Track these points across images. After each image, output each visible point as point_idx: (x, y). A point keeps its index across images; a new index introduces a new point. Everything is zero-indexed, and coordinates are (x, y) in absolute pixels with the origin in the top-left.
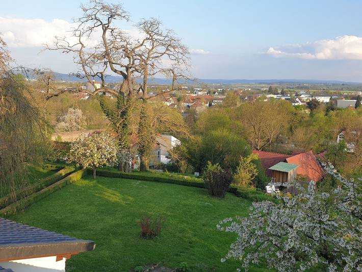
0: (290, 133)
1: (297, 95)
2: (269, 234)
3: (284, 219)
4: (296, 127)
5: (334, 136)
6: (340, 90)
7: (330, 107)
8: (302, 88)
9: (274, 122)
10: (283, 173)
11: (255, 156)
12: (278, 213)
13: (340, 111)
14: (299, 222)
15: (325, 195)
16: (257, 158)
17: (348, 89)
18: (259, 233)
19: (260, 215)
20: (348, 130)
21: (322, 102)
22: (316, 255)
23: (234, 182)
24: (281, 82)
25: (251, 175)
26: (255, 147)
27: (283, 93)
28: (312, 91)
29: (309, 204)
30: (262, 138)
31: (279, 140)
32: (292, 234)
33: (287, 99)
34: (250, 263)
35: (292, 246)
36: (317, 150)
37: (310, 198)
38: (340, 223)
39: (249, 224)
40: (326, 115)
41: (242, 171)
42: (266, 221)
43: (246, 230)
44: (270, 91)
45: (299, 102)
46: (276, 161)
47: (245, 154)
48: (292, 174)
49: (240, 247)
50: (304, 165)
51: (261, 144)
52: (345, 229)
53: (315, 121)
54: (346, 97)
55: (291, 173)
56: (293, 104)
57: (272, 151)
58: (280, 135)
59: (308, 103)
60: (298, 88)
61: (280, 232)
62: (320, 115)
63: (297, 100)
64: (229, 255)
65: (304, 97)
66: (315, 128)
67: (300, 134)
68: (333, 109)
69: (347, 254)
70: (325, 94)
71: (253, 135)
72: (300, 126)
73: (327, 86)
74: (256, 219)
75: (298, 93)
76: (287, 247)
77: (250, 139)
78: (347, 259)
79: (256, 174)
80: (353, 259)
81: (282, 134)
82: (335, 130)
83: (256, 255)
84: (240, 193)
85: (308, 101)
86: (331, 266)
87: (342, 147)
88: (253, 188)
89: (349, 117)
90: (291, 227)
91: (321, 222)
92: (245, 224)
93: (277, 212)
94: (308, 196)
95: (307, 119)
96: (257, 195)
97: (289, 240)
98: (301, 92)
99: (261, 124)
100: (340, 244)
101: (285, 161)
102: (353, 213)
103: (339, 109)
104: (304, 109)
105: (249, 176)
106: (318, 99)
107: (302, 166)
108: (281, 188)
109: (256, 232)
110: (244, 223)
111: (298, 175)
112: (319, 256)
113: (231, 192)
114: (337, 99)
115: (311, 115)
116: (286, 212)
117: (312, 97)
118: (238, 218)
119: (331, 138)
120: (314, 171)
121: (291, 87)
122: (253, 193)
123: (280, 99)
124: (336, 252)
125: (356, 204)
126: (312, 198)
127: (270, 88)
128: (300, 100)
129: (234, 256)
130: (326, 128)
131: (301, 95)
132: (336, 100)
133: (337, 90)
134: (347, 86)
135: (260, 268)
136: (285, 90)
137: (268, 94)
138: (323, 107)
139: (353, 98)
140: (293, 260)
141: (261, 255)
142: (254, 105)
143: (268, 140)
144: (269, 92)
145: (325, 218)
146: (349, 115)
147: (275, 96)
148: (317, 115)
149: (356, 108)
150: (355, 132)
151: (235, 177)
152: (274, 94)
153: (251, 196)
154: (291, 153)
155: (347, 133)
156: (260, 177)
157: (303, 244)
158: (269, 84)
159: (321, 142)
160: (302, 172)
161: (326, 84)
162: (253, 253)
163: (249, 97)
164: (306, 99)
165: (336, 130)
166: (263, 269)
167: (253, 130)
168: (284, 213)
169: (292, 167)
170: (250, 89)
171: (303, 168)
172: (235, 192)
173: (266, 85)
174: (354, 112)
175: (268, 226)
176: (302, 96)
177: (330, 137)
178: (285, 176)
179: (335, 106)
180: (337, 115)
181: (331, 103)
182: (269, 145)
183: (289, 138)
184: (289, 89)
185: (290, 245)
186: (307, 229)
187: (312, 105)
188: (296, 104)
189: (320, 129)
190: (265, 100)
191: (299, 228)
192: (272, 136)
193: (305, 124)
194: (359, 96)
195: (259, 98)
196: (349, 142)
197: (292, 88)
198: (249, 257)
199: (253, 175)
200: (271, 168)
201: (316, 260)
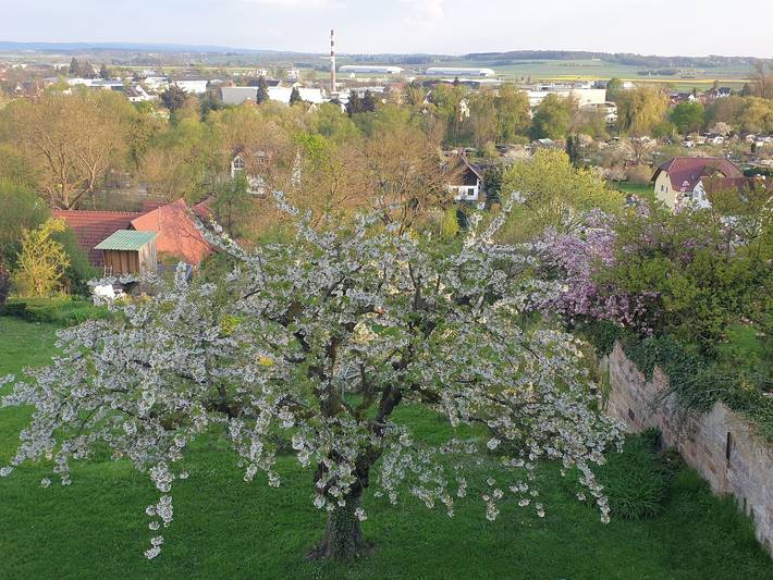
0: (134, 165)
1: (137, 78)
2: (102, 391)
3: (130, 353)
4: (144, 150)
5: (223, 164)
6: (224, 65)
7: (209, 104)
8: (145, 62)
9: (93, 141)
10: (128, 252)
11: (58, 223)
12: (116, 343)
13: (230, 112)
14: (161, 353)
15: (208, 288)
16: (63, 229)
17: (240, 64)
18: (80, 393)
19: (80, 353)
20: (248, 151)
21: (192, 94)
22: (203, 410)
23: (16, 291)
24: (97, 50)
25: (54, 267)
26: (58, 203)
27: (104, 75)
28: (167, 70)
29: (179, 311)
30: (70, 181)
31: (111, 182)
32: (149, 379)
33: (117, 88)
34: (71, 461)
35: (151, 404)
36: (193, 196)
37: (178, 300)
38: (241, 338)
39: (53, 379)
40: (203, 120)
41: (32, 262)
42: (90, 366)
43: (49, 393)
44: (75, 70)
45: (144, 93)
46: (108, 230)
47: (34, 222)
48: (147, 253)
49: (42, 432)
50: (171, 229)
51: (70, 193)
52: (252, 347)
53: (182, 134)
54: (239, 82)
55: (143, 250)
56: (131, 99)
57: (99, 208)
58: (113, 171)
59: (163, 96)
60: (137, 62)
61: (124, 381)
62: (192, 120)
63: (139, 88)
64: (19, 458)
65: (154, 83)
66: (183, 150)
67: (154, 164)
68: (214, 108)
69: (259, 394)
70: (196, 74)
71: (48, 175)
72: (153, 146)
73: (196, 56)
74: (69, 365)
75: (139, 75)
76: (143, 409)
77: (43, 184)
78: (260, 403)
79: (67, 264)
80: (270, 400)
81: (116, 169)
82: (224, 152)
83: (80, 441)
84: (34, 314)
85: (163, 91)
86: (234, 424)
87: (241, 185)
88: (63, 297)
89: (248, 123)
90: (147, 366)
91: (205, 344)
92: (44, 381)
93: (112, 342)
94: (173, 296)
95: (164, 130)
96: (74, 311)
97: (144, 393)
98: (146, 72)
99: (65, 147)
100: (246, 379)
101: (130, 227)
102: (264, 315)
103: (226, 107)
104: (156, 110)
105: (50, 271)
106: (181, 86)
107: (167, 234)
108: (128, 288)
109: (73, 393)
110: (41, 381)
111: (161, 253)
112: (209, 411)
113: (12, 315)
114: (223, 85)
115: (173, 121)
116: (132, 336)
117: (170, 82)
118: (28, 371)
119: (219, 169)
120: (193, 241)
121: (122, 60)
122: (65, 307)
123: (100, 87)
124: (240, 395)
125: (268, 295)
126: (182, 299)
127: (74, 62)
128: (145, 88)
129: (32, 454)
130: (206, 148)
131: (144, 78)
132: (218, 88)
133: (218, 65)
134: (239, 58)
135: (99, 462)
136: (108, 67)
137: (71, 77)
138: (194, 104)
139: (251, 83)
140: (161, 431)
141: (93, 437)
142: (39, 103)
143: (87, 184)
144: (72, 71)
145: (211, 335)
146: (247, 118)
147: (88, 82)
148: (185, 121)
149: (258, 103)
150: (262, 154)
151: (17, 278)
152: (86, 77)
153: (60, 314)
154: (141, 209)
155: (247, 156)
156: (77, 269)
157: (175, 394)
158: (68, 53)
159: (200, 178)
160: (169, 246)
161: (196, 54)
162: (73, 438)
163: (25, 85)
164: (157, 86)
165: (227, 152)
166: (106, 464)
167: (46, 163)
168: (128, 339)
169: (145, 238)
170: (24, 66)
171: (170, 237)
172: (21, 313)
173: (64, 57)
174: (257, 112)
175: (97, 373)
176: (148, 80)
177: (215, 166)
178: (132, 258)
179: (218, 101)
180: (223, 120)
181: (209, 94)
182: (91, 194)
183: (132, 176)
184: (117, 64)
185: (147, 405)
186: (183, 362)
187: (172, 100)
188: (138, 99)
189: (195, 151)
190: (67, 92)
191: (162, 365)
192: (94, 173)
193: (162, 143)
194: (261, 79)
195: (51, 88)
196: (254, 173)
197: (125, 63)
198: (65, 448)
199: (60, 268)
200: (101, 246)
201: (202, 420)
